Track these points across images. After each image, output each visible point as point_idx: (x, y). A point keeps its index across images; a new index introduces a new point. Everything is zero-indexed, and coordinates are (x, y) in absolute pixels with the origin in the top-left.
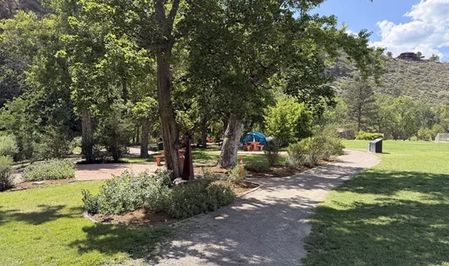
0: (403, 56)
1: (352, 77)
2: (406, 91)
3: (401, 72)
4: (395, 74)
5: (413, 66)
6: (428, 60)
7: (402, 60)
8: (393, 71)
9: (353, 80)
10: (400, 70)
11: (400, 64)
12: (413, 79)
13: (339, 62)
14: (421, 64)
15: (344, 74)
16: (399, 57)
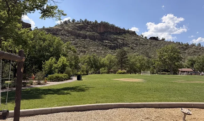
0: (151, 38)
1: (129, 47)
2: (151, 53)
3: (149, 45)
4: (147, 46)
5: (155, 42)
6: (161, 40)
7: (151, 40)
8: (146, 45)
9: (130, 48)
10: (149, 44)
11: (149, 42)
12: (155, 48)
13: (124, 41)
14: (158, 42)
15: (126, 46)
16: (149, 39)
